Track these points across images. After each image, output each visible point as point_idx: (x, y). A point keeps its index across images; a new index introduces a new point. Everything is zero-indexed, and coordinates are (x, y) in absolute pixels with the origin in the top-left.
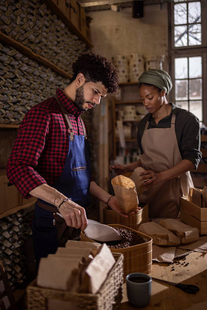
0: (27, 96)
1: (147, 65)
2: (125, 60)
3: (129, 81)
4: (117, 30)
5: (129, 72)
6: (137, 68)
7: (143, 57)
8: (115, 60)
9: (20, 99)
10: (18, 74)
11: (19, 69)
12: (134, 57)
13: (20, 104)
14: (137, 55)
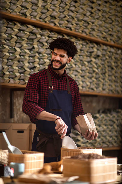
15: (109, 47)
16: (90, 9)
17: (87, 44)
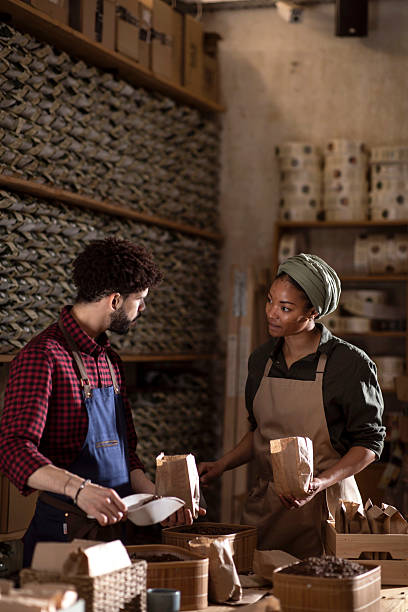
0: (31, 288)
1: (374, 175)
2: (313, 157)
3: (321, 216)
4: (295, 64)
5: (322, 190)
6: (345, 182)
7: (363, 149)
8: (281, 155)
9: (14, 297)
10: (14, 242)
11: (15, 231)
12: (336, 149)
13: (14, 307)
14: (345, 143)
15: (144, 228)
16: (110, 128)
17: (106, 224)
